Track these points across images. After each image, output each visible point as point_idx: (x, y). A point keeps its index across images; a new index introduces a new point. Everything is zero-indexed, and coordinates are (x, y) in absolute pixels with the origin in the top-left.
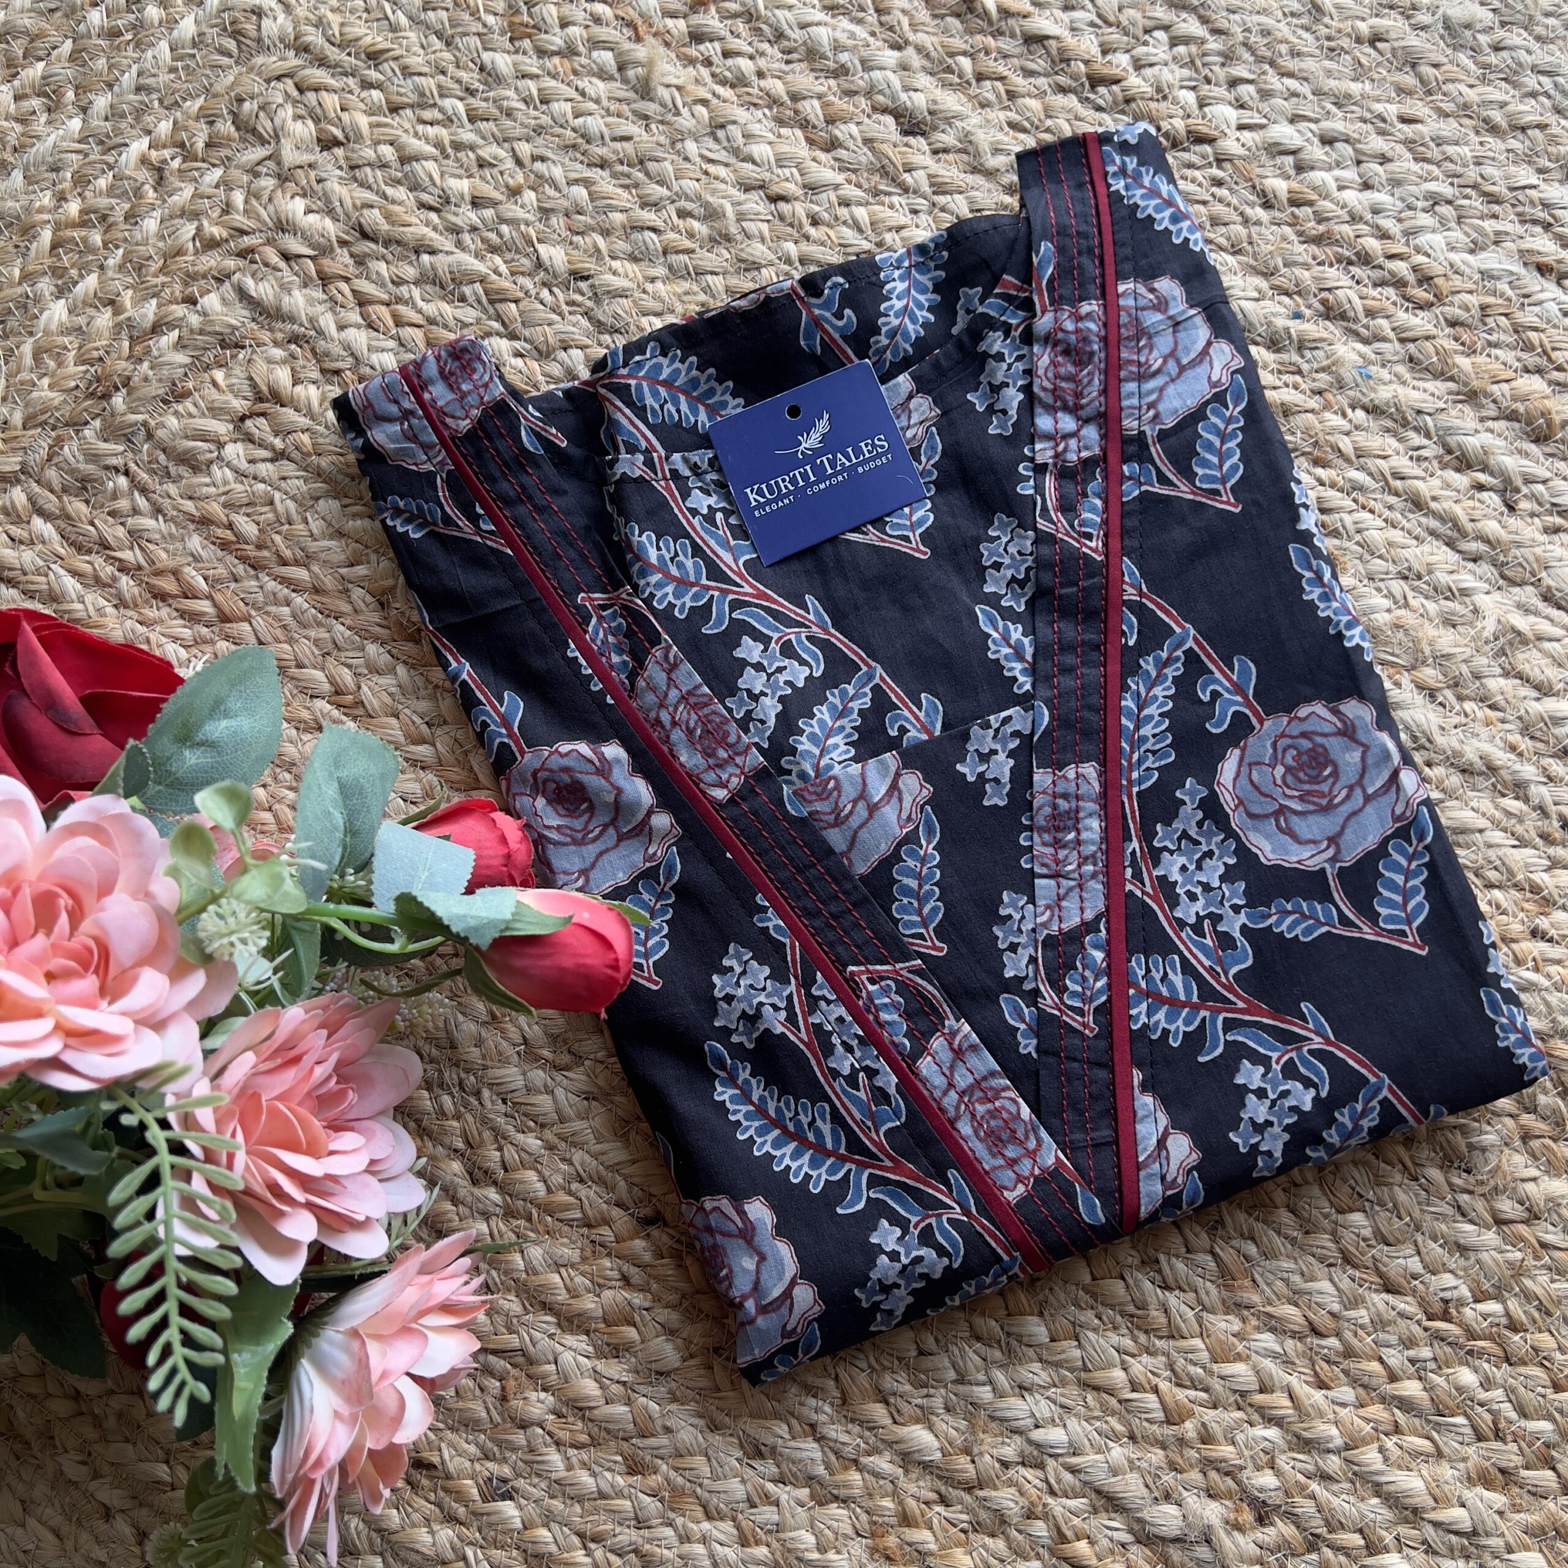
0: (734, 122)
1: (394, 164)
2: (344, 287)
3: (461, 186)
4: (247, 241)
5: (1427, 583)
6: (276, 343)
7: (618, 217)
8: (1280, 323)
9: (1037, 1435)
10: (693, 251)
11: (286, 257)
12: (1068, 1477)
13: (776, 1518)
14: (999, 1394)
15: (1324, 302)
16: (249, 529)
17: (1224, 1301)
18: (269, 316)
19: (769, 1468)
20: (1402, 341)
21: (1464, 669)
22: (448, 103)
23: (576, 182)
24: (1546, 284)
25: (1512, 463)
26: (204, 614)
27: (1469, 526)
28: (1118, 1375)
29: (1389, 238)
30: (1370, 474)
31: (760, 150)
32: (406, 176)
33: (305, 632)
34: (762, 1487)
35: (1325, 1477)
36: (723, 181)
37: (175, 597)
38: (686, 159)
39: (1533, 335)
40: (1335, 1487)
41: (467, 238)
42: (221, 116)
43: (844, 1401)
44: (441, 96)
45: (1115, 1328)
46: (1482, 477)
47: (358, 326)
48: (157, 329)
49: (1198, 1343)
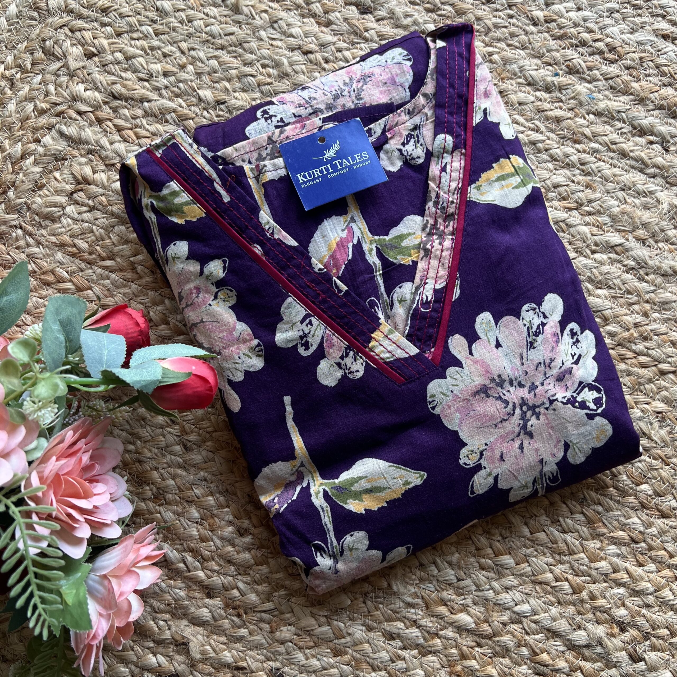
0: (281, 19)
1: (123, 61)
2: (109, 123)
3: (157, 67)
4: (59, 108)
5: (633, 191)
6: (82, 156)
7: (234, 72)
8: (549, 79)
9: (517, 609)
10: (271, 83)
11: (80, 113)
12: (533, 625)
13: (405, 666)
14: (497, 593)
15: (568, 66)
16: (84, 245)
17: (591, 534)
18: (76, 142)
19: (398, 643)
20: (606, 79)
21: (656, 228)
22: (144, 28)
23: (211, 58)
24: (667, 44)
25: (664, 129)
26: (70, 289)
27: (649, 162)
28: (549, 576)
29: (593, 32)
30: (601, 144)
31: (294, 31)
32: (130, 66)
33: (119, 290)
34: (396, 653)
35: (648, 606)
36: (281, 48)
37: (54, 283)
38: (261, 40)
39: (665, 68)
40: (653, 610)
41: (164, 92)
42: (37, 49)
43: (427, 608)
44: (140, 25)
45: (544, 554)
46: (652, 138)
47: (120, 142)
48: (24, 156)
49: (582, 555)
